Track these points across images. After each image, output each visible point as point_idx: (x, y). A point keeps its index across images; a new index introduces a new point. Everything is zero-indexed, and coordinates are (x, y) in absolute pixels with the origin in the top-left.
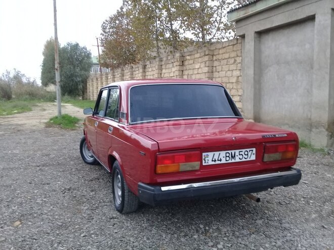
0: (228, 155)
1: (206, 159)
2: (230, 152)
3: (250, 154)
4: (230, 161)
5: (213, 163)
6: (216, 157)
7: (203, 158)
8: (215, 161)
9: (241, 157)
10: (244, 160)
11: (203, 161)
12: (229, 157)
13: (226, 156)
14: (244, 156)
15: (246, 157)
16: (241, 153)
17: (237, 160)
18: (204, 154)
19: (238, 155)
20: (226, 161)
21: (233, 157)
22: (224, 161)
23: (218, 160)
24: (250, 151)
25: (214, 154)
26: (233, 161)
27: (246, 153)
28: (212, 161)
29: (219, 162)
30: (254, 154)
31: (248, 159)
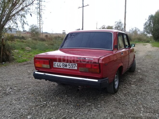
0: (63, 64)
1: (55, 65)
2: (64, 63)
3: (74, 66)
4: (64, 68)
5: (58, 67)
6: (59, 65)
7: (54, 64)
8: (58, 66)
9: (70, 67)
10: (71, 68)
11: (54, 66)
12: (64, 65)
13: (63, 65)
14: (71, 66)
15: (72, 67)
16: (69, 65)
17: (68, 68)
18: (54, 62)
19: (68, 65)
21: (66, 66)
22: (62, 67)
24: (74, 64)
25: (58, 63)
26: (66, 68)
27: (72, 65)
28: (57, 66)
29: (60, 67)
30: (76, 66)
31: (73, 68)
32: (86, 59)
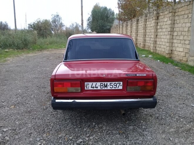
1: (87, 86)
2: (103, 83)
3: (118, 85)
4: (103, 89)
5: (92, 89)
7: (85, 85)
8: (93, 88)
9: (111, 87)
10: (113, 88)
11: (85, 87)
12: (103, 86)
13: (101, 86)
14: (114, 86)
15: (115, 87)
16: (111, 84)
17: (109, 88)
18: (86, 83)
19: (109, 85)
20: (101, 88)
21: (106, 86)
22: (99, 88)
23: (95, 87)
24: (118, 83)
25: (93, 84)
26: (106, 88)
27: (115, 84)
28: (91, 87)
29: (96, 89)
30: (121, 85)
31: (117, 88)
32: (138, 75)
